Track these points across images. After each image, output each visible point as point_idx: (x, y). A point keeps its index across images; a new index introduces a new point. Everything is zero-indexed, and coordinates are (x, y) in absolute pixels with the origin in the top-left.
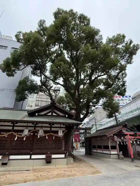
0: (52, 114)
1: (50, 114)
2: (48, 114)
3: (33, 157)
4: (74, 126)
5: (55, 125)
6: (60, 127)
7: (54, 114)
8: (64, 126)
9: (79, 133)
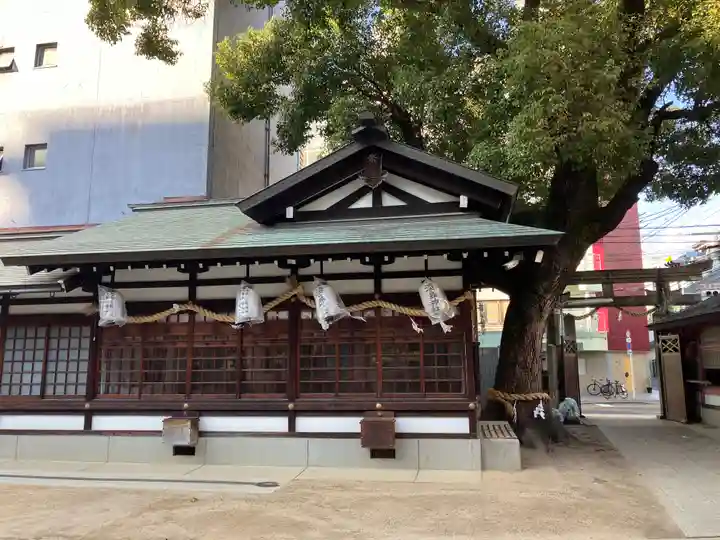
0: (377, 200)
1: (366, 202)
2: (354, 206)
3: (305, 424)
4: (509, 259)
5: (402, 264)
6: (427, 273)
7: (389, 201)
8: (457, 265)
9: (611, 300)
